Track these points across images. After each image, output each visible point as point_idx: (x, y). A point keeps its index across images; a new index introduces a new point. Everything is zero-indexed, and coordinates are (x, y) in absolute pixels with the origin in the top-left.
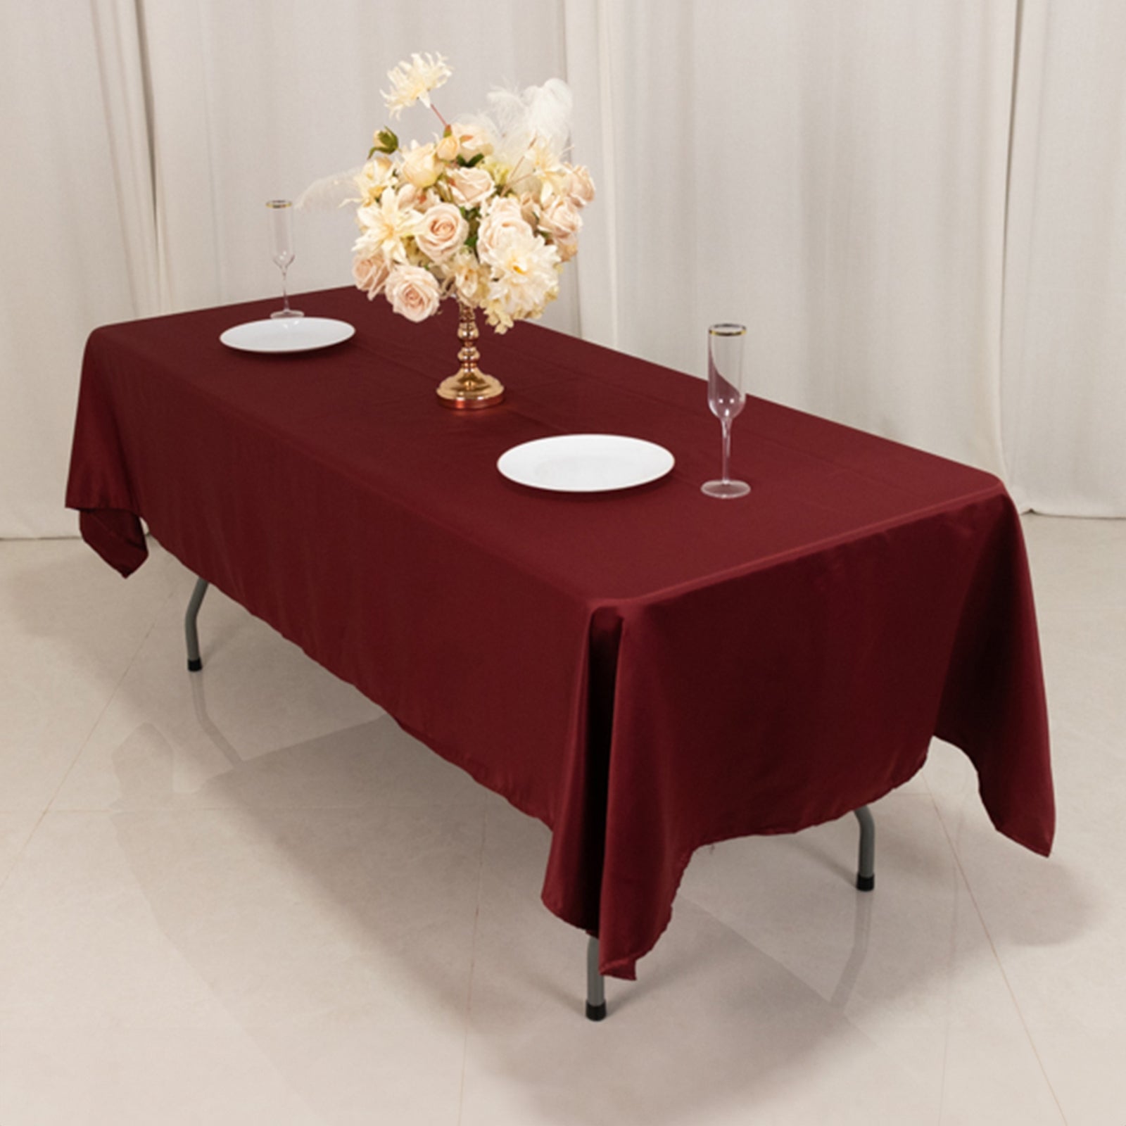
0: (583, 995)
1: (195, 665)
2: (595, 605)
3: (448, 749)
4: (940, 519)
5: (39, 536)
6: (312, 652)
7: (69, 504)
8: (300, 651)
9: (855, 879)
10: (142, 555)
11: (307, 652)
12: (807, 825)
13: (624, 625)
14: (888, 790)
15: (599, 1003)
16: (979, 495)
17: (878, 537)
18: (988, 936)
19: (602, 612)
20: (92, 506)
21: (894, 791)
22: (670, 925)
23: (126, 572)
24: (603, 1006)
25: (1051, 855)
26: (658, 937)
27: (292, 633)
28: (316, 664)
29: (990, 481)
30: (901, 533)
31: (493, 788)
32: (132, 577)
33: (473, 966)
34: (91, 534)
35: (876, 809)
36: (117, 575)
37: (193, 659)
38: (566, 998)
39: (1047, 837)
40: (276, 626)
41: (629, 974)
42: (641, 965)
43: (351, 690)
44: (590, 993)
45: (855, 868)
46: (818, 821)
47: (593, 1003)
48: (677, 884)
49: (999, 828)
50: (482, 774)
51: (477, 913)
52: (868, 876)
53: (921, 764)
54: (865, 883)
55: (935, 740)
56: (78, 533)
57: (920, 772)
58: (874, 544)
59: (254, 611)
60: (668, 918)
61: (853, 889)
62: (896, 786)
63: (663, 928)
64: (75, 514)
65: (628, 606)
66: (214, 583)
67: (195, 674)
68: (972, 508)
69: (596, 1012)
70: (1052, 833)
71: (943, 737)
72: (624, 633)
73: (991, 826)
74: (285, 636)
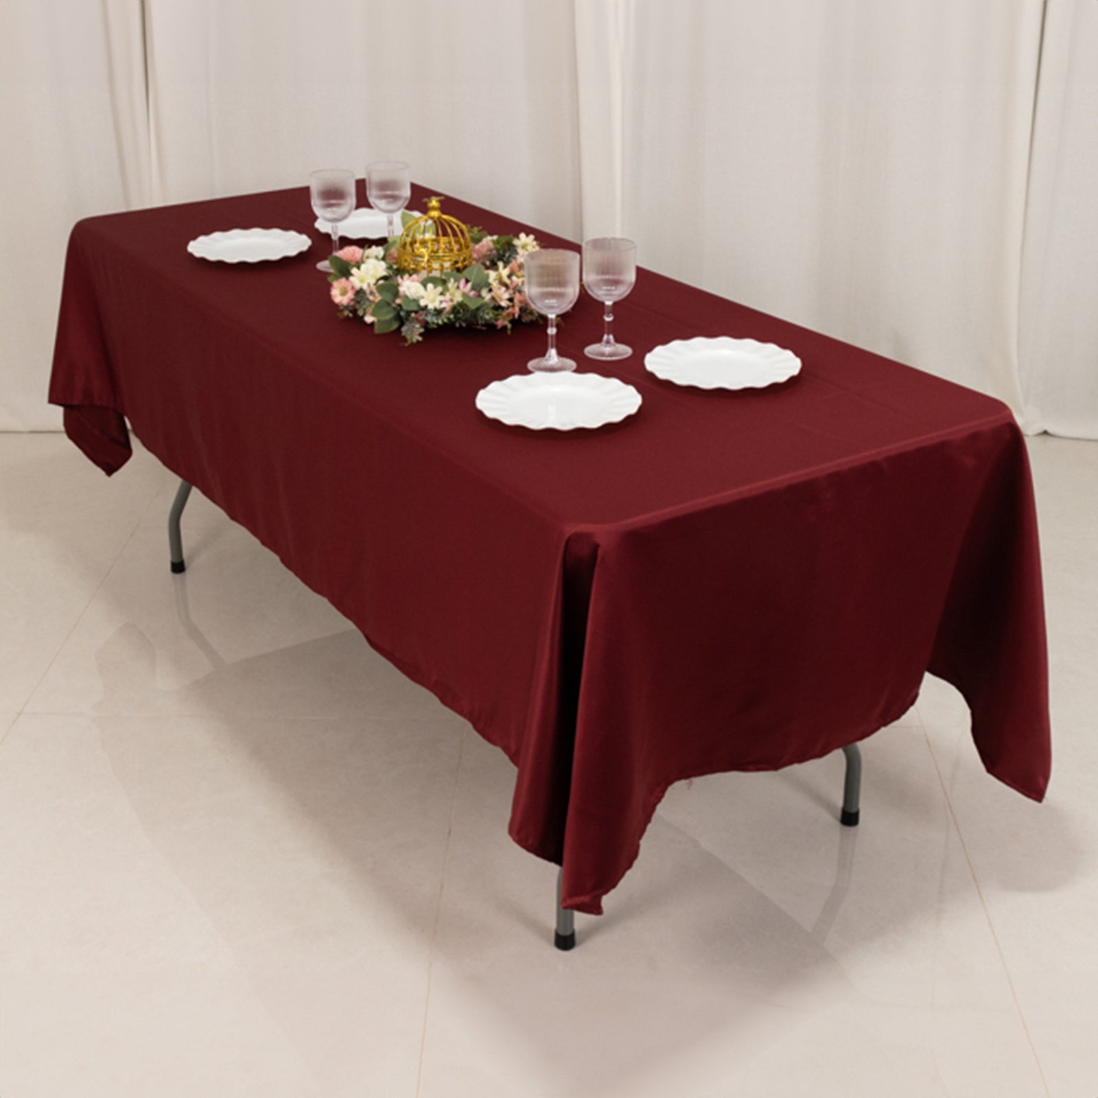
0: (552, 923)
1: (178, 567)
2: (570, 529)
3: (414, 672)
4: (942, 447)
5: (29, 429)
6: (287, 562)
7: (53, 399)
8: (277, 558)
9: (839, 813)
10: (126, 454)
11: (283, 561)
12: (790, 763)
13: (600, 552)
14: (877, 729)
15: (568, 933)
16: (985, 423)
17: (874, 464)
18: (975, 880)
19: (578, 537)
20: (75, 403)
21: (883, 729)
22: (636, 863)
23: (110, 470)
24: (573, 935)
25: (1045, 801)
26: (623, 875)
27: (270, 541)
28: (291, 574)
29: (999, 407)
30: (899, 461)
31: (460, 712)
32: (115, 475)
33: (442, 887)
34: (74, 430)
35: (864, 746)
36: (100, 473)
37: (176, 561)
38: (534, 925)
39: (1041, 781)
40: (255, 532)
41: (595, 909)
42: (607, 901)
43: (323, 603)
44: (558, 923)
45: (840, 803)
46: (802, 758)
47: (561, 933)
48: (648, 819)
49: (989, 770)
50: (449, 699)
51: (449, 833)
52: (854, 811)
53: (912, 703)
54: (849, 818)
55: (928, 677)
56: (62, 428)
57: (912, 709)
58: (871, 473)
59: (233, 517)
60: (634, 855)
61: (837, 824)
62: (885, 724)
63: (629, 866)
64: (59, 411)
65: (604, 533)
66: (197, 486)
67: (178, 576)
68: (975, 436)
69: (565, 941)
70: (1046, 778)
71: (936, 673)
72: (599, 560)
73: (981, 767)
74: (264, 543)
